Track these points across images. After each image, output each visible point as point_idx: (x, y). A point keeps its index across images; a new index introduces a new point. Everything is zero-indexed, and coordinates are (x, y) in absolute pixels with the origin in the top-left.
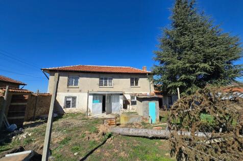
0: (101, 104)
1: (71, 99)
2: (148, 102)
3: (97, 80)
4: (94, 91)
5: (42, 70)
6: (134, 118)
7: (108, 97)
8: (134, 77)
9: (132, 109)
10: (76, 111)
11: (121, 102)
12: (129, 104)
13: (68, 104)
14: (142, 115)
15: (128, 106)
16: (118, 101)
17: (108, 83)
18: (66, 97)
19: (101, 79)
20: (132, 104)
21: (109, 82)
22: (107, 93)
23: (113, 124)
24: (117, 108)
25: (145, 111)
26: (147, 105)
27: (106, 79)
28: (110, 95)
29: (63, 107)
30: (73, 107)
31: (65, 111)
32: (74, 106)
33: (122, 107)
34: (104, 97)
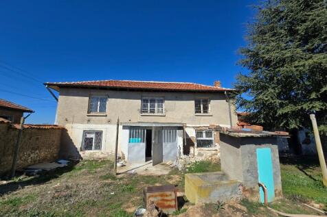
0: (143, 145)
1: (93, 136)
2: (253, 146)
3: (137, 103)
4: (132, 121)
5: (45, 84)
6: (221, 190)
7: (155, 132)
8: (202, 97)
9: (200, 155)
10: (101, 156)
11: (180, 141)
12: (193, 145)
13: (88, 144)
14: (241, 180)
15: (192, 150)
16: (174, 140)
17: (156, 109)
18: (85, 132)
19: (145, 101)
20: (198, 146)
21: (158, 106)
22: (154, 125)
23: (170, 206)
24: (173, 153)
25: (248, 171)
26: (253, 154)
27: (153, 101)
28: (160, 129)
29: (79, 149)
30: (96, 148)
31: (82, 156)
32: (98, 147)
33: (182, 150)
34: (149, 132)
